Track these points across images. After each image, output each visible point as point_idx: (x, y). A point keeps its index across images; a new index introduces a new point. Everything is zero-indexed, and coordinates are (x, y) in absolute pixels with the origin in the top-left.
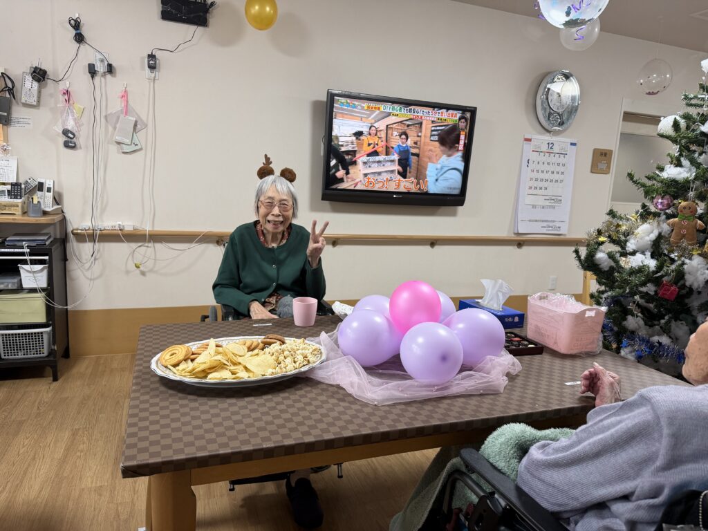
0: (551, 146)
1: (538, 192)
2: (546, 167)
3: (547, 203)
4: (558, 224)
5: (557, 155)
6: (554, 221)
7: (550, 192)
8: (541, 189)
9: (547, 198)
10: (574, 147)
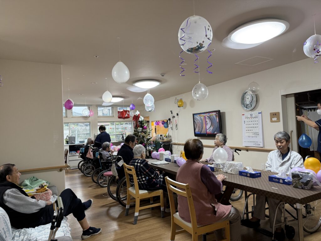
0: (251, 115)
1: (249, 131)
2: (251, 123)
3: (254, 135)
4: (259, 143)
5: (254, 118)
6: (257, 142)
7: (254, 131)
8: (250, 130)
9: (254, 133)
10: (260, 114)
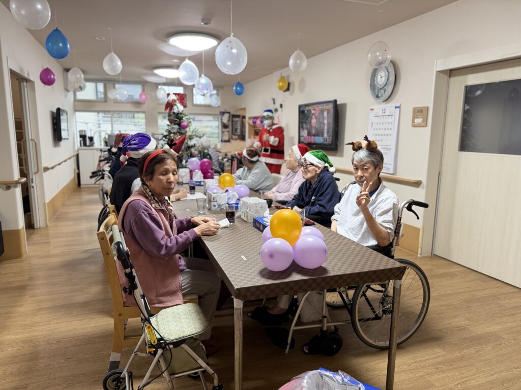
2: (381, 126)
4: (388, 167)
5: (387, 117)
7: (384, 143)
8: (379, 141)
10: (398, 109)
